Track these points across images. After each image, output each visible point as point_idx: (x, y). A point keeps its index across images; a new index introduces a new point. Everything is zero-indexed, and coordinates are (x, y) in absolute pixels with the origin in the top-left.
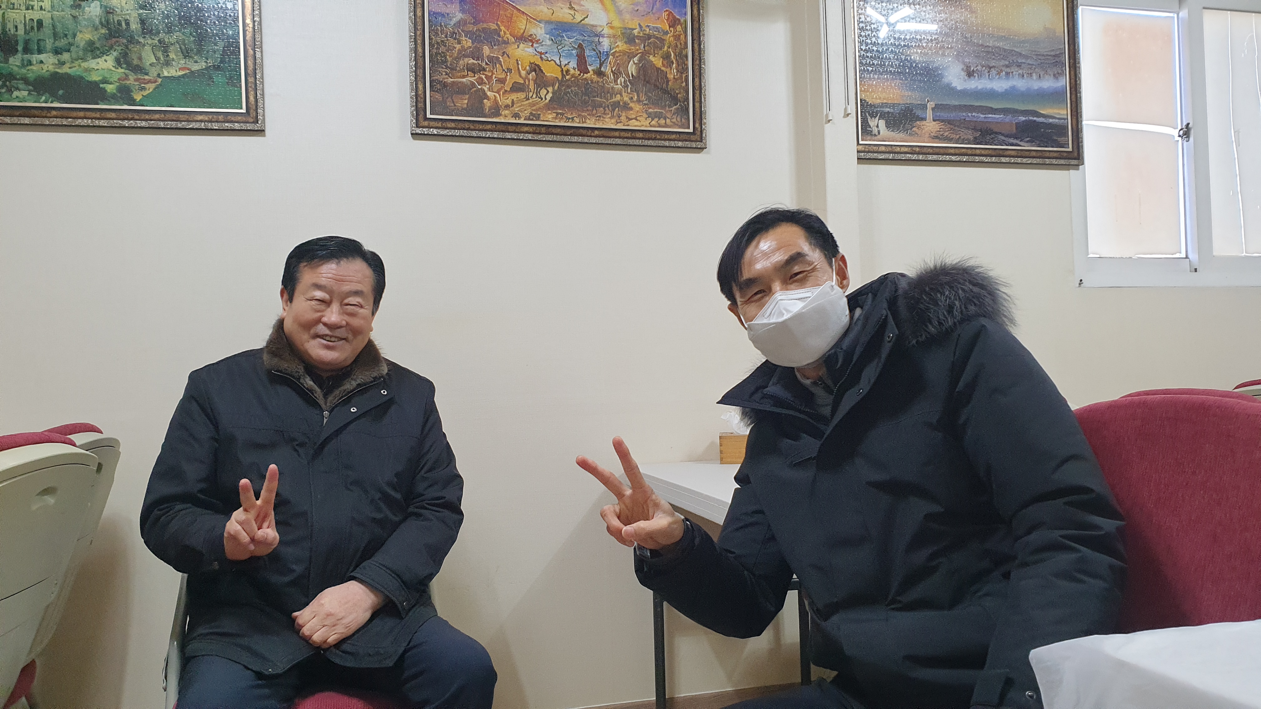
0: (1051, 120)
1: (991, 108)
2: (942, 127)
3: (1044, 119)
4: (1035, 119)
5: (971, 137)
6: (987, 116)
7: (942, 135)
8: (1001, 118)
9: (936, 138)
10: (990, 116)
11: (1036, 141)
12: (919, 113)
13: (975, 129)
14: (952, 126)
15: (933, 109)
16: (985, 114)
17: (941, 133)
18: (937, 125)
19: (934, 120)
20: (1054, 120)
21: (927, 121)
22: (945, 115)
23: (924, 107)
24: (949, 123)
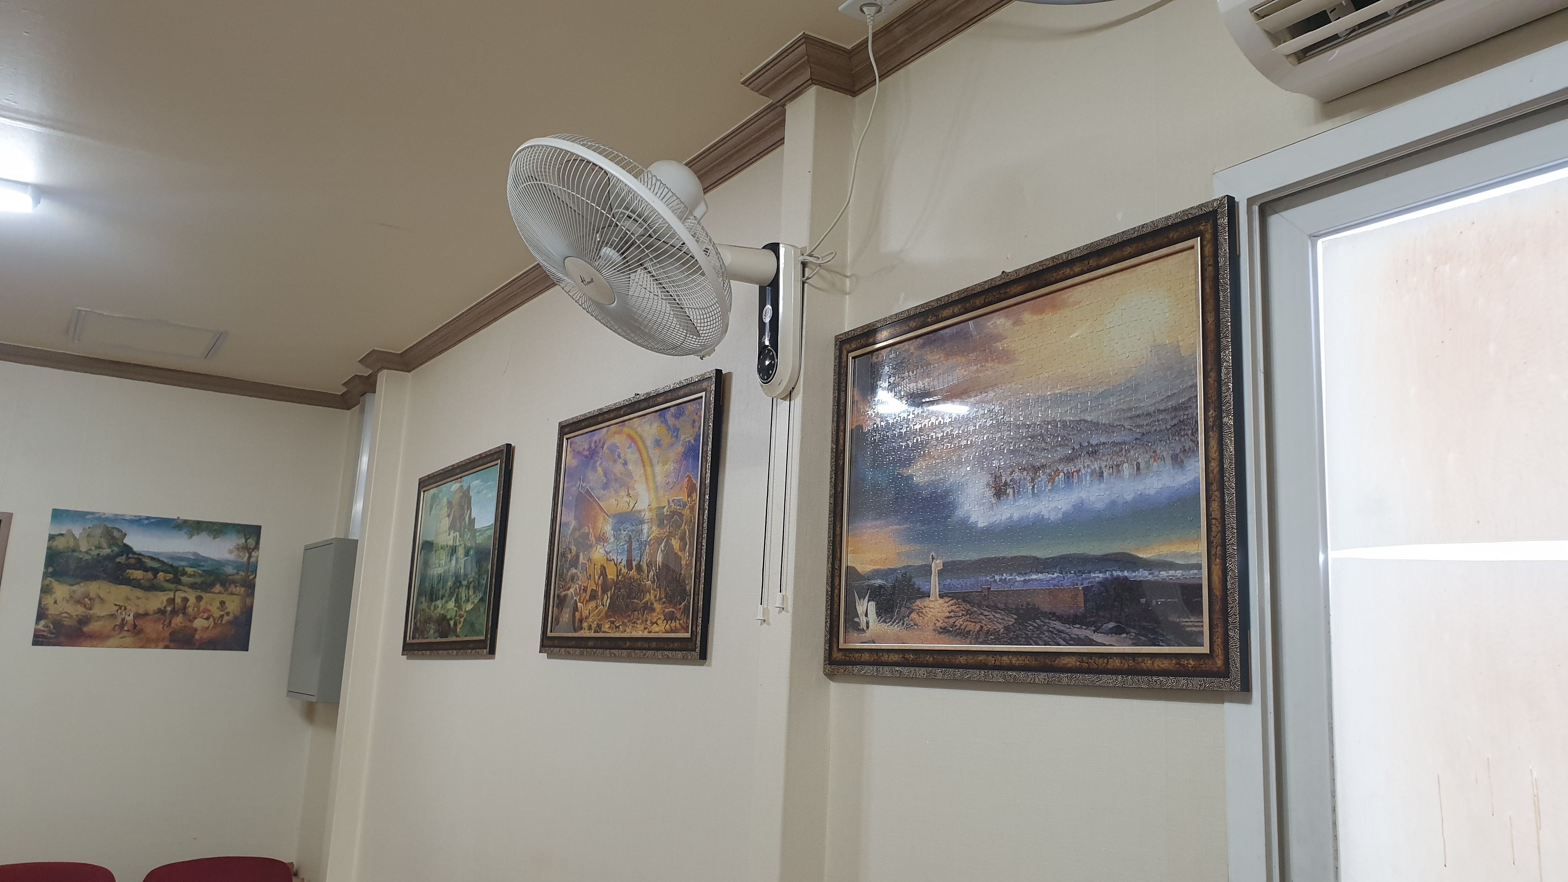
0: (1164, 574)
1: (1036, 559)
2: (954, 608)
3: (1146, 573)
4: (1126, 573)
5: (1000, 627)
6: (1027, 578)
7: (953, 626)
8: (1054, 579)
9: (945, 631)
10: (1034, 577)
11: (1128, 629)
12: (918, 582)
13: (1007, 610)
14: (968, 606)
15: (940, 573)
16: (1026, 574)
17: (952, 621)
18: (946, 604)
19: (941, 596)
20: (1171, 572)
21: (930, 598)
22: (959, 583)
23: (926, 570)
24: (964, 601)
